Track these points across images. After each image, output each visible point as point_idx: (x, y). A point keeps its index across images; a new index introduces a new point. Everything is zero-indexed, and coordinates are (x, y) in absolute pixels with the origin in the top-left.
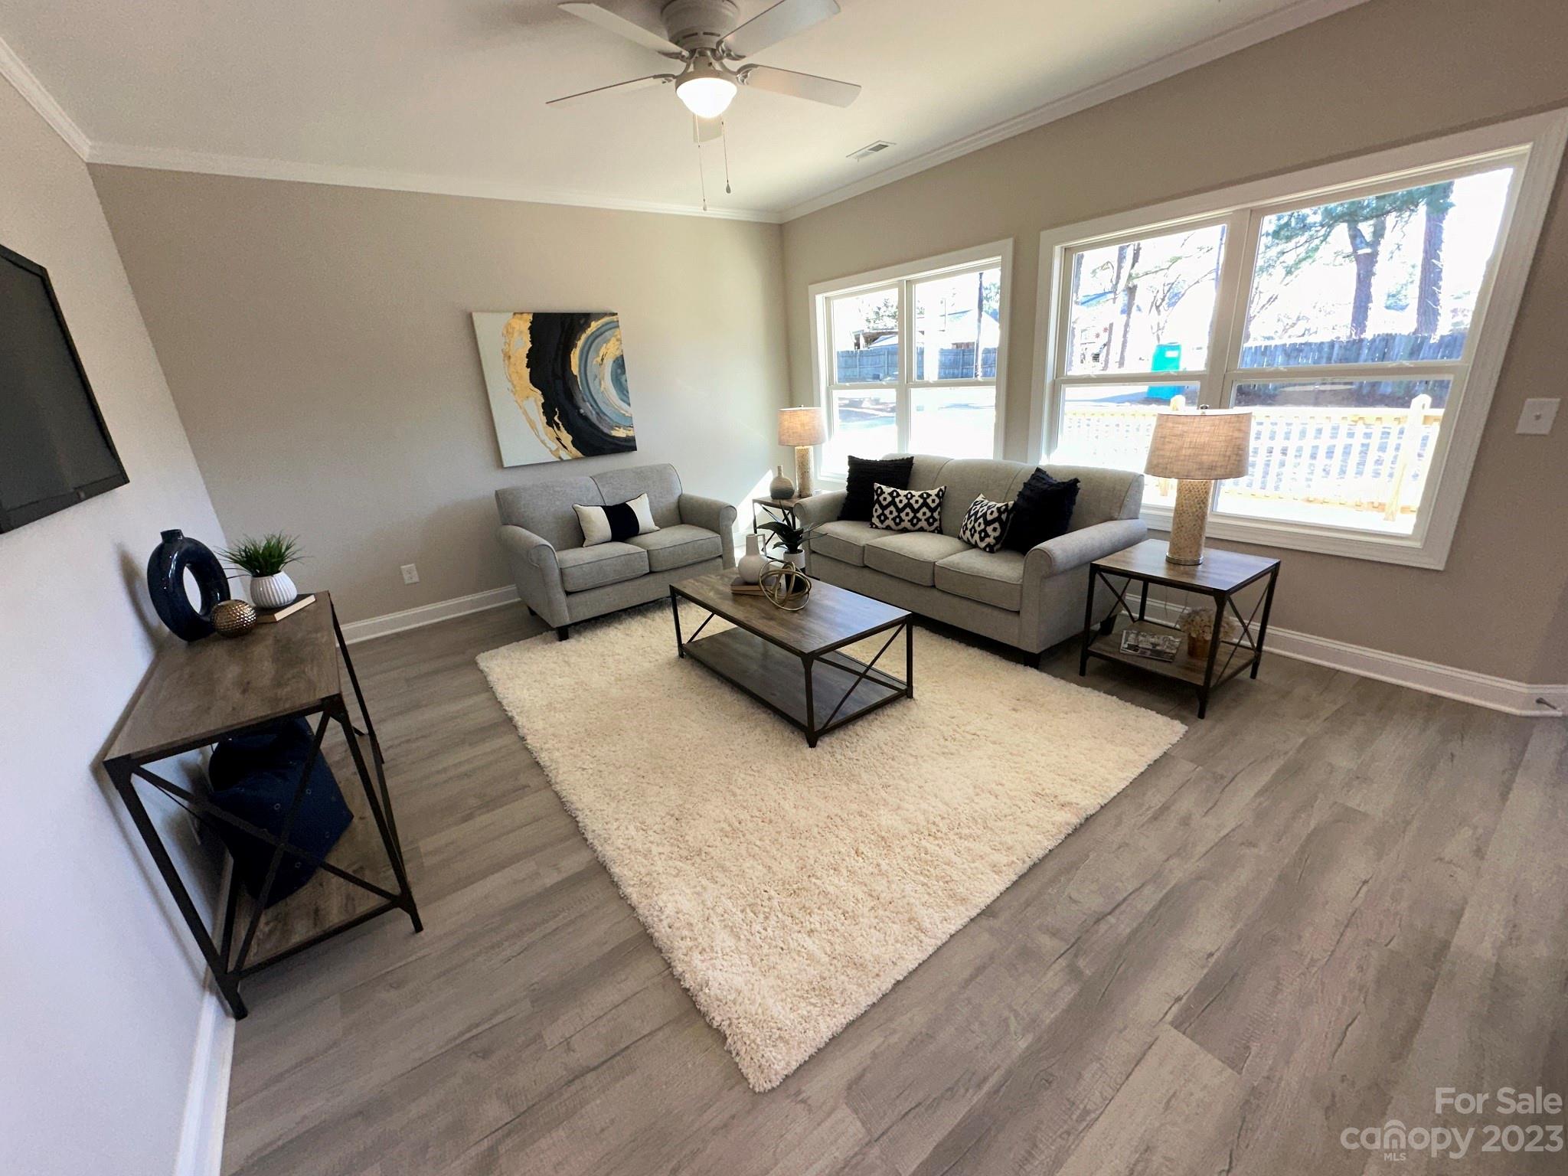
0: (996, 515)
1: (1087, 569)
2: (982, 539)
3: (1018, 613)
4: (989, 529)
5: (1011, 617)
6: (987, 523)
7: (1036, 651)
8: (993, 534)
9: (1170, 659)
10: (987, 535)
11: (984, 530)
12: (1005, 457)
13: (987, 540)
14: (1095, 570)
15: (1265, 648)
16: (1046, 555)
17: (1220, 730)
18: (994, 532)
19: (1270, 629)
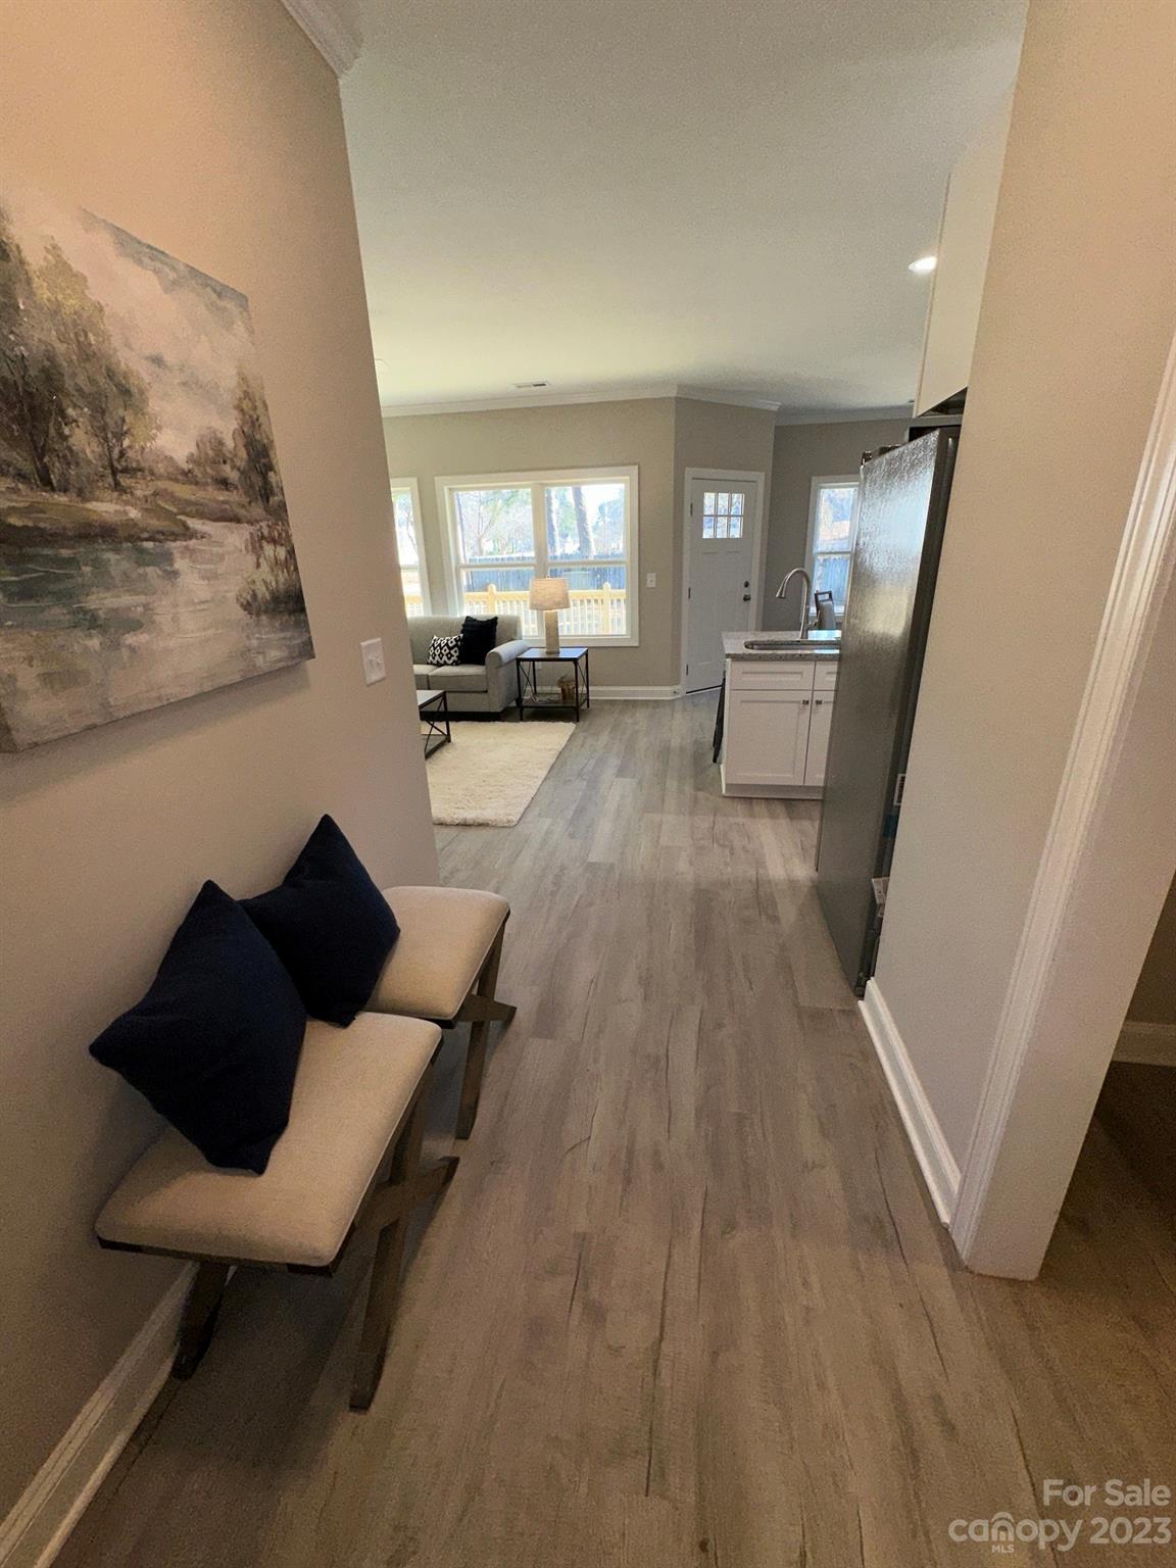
0: (454, 643)
1: (515, 662)
2: (449, 659)
3: (486, 692)
4: (452, 652)
5: (482, 695)
6: (450, 649)
7: (499, 710)
8: (455, 655)
9: (557, 702)
10: (452, 656)
11: (449, 653)
12: (433, 613)
13: (453, 658)
14: (519, 660)
15: (591, 698)
16: (497, 655)
17: (587, 723)
18: (455, 653)
19: (590, 688)
